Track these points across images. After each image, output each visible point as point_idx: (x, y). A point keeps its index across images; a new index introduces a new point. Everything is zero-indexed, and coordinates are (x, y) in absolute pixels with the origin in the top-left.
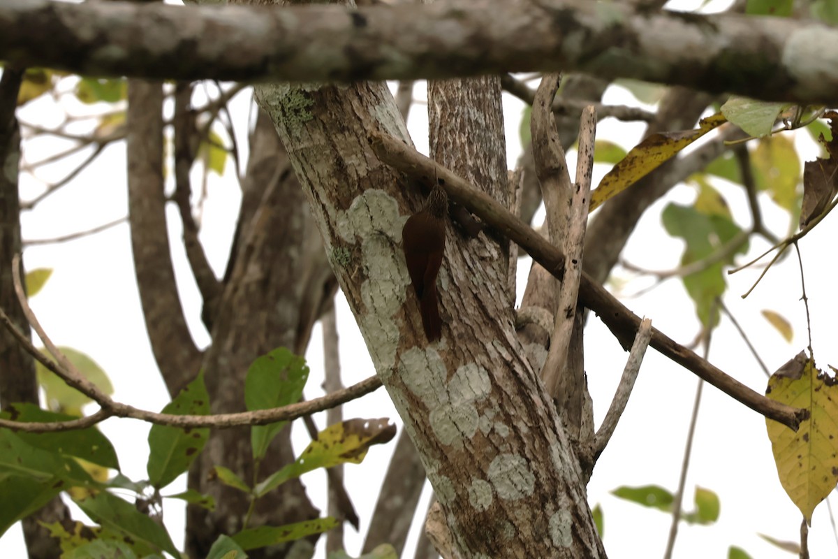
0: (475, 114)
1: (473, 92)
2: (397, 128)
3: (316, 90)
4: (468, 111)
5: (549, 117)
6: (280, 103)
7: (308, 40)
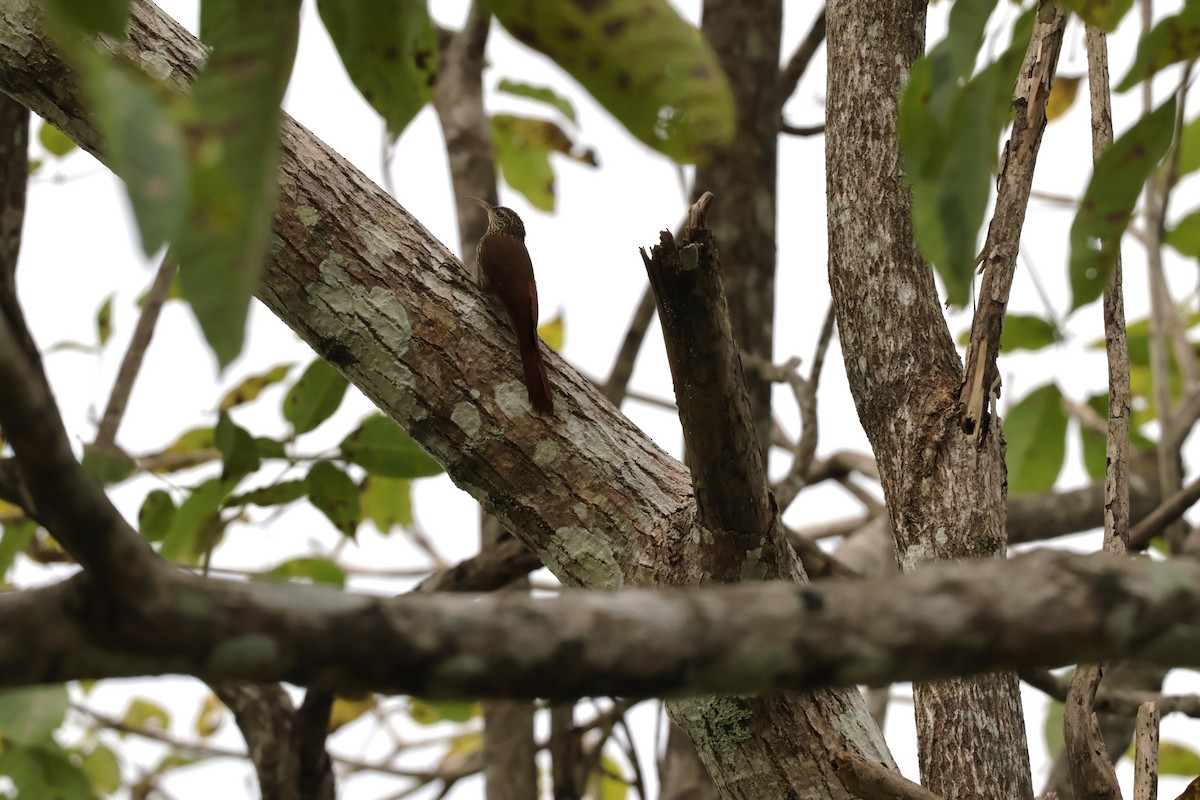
0: (983, 720)
1: (979, 689)
2: (873, 745)
3: (754, 696)
4: (974, 716)
5: (1090, 721)
6: (703, 717)
7: (741, 633)
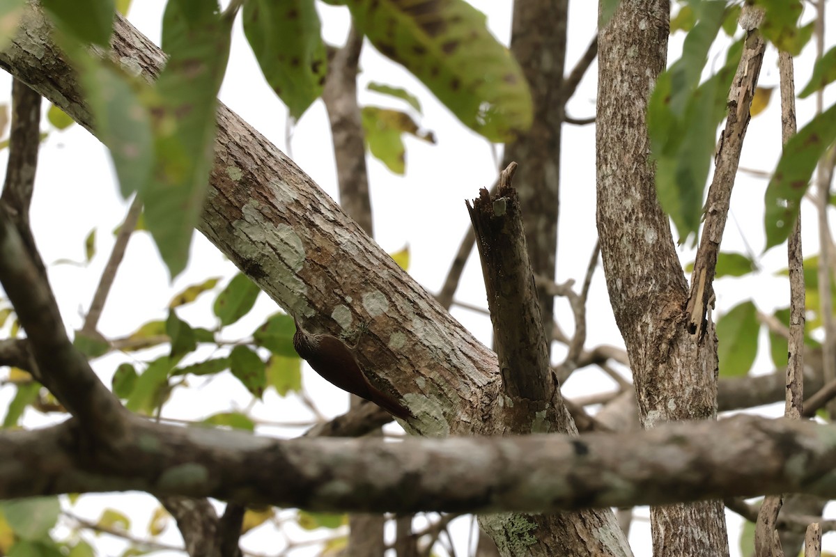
0: (698, 534)
1: (696, 512)
2: (622, 550)
3: (539, 514)
4: (692, 531)
5: (773, 535)
6: (504, 527)
7: (531, 469)
